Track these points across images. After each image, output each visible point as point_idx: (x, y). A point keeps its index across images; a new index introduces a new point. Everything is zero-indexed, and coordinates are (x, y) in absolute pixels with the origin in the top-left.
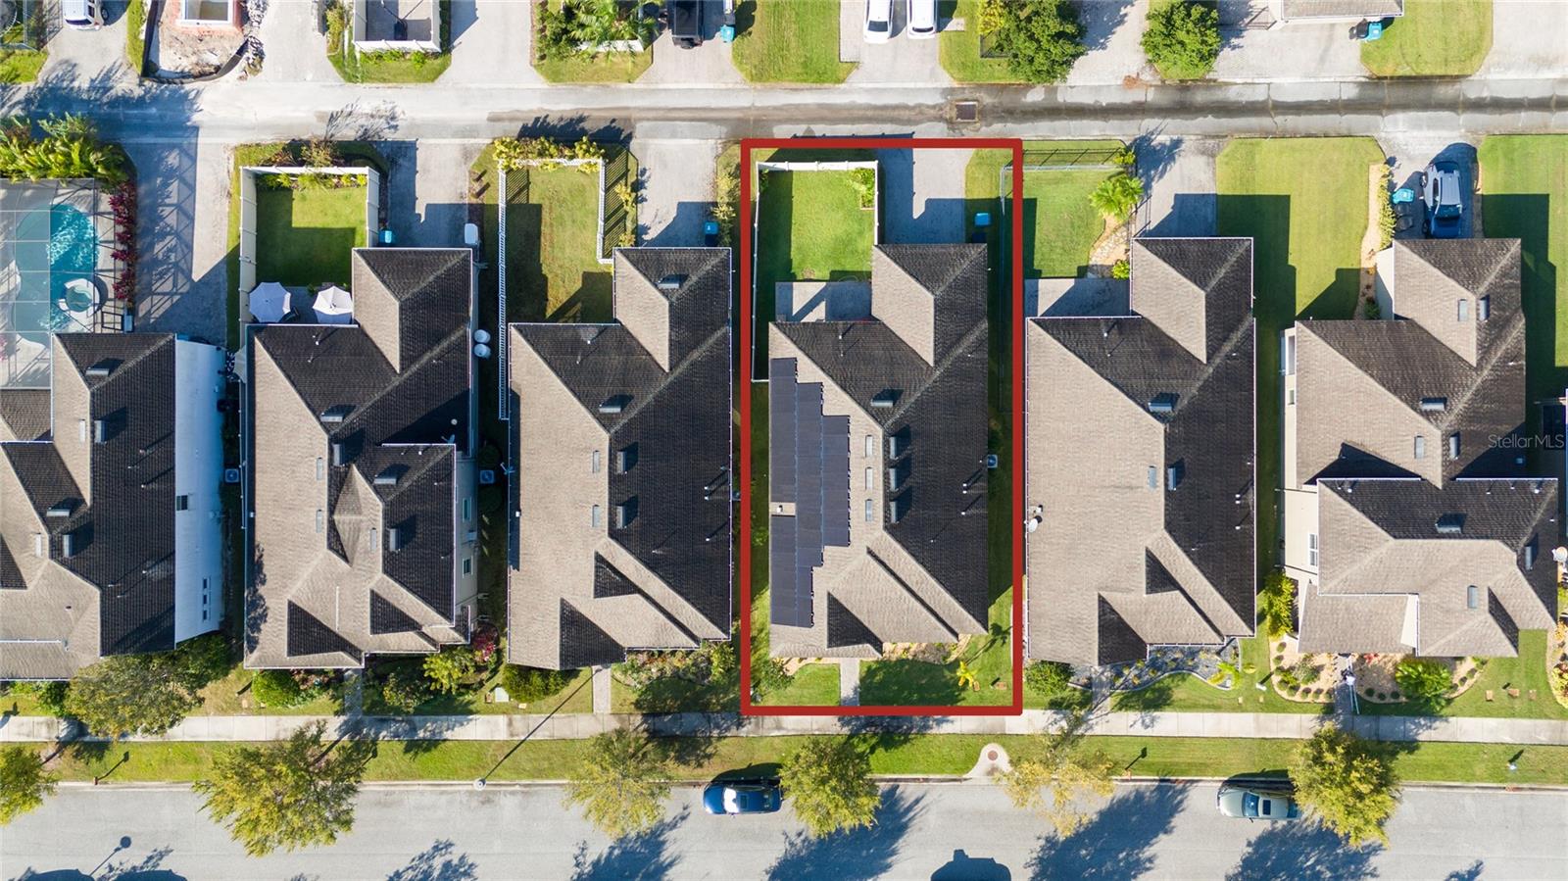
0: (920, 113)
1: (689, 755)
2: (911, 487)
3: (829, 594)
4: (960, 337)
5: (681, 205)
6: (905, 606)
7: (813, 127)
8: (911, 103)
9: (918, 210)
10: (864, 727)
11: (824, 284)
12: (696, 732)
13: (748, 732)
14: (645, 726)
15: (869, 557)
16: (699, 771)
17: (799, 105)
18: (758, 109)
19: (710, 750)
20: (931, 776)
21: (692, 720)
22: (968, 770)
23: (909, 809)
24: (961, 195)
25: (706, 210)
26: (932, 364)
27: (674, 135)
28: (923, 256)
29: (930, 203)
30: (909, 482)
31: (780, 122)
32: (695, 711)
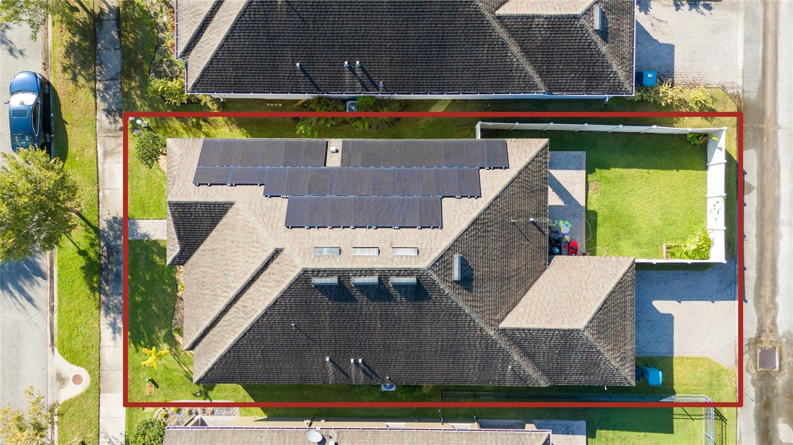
0: (768, 308)
1: (76, 57)
2: (356, 301)
3: (232, 204)
4: (531, 357)
5: (671, 48)
6: (219, 292)
7: (754, 193)
8: (778, 299)
9: (662, 306)
10: (108, 245)
11: (583, 204)
12: (100, 65)
13: (101, 121)
14: (107, 10)
15: (271, 251)
16: (59, 68)
17: (779, 177)
18: (775, 133)
19: (81, 80)
20: (56, 315)
21: (113, 61)
22: (63, 354)
23: (22, 291)
24: (677, 352)
25: (666, 75)
26: (503, 325)
27: (747, 40)
28: (623, 316)
29: (669, 318)
30: (363, 299)
31: (761, 157)
32: (123, 64)
